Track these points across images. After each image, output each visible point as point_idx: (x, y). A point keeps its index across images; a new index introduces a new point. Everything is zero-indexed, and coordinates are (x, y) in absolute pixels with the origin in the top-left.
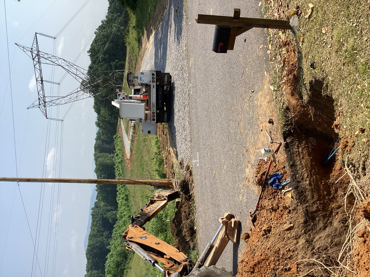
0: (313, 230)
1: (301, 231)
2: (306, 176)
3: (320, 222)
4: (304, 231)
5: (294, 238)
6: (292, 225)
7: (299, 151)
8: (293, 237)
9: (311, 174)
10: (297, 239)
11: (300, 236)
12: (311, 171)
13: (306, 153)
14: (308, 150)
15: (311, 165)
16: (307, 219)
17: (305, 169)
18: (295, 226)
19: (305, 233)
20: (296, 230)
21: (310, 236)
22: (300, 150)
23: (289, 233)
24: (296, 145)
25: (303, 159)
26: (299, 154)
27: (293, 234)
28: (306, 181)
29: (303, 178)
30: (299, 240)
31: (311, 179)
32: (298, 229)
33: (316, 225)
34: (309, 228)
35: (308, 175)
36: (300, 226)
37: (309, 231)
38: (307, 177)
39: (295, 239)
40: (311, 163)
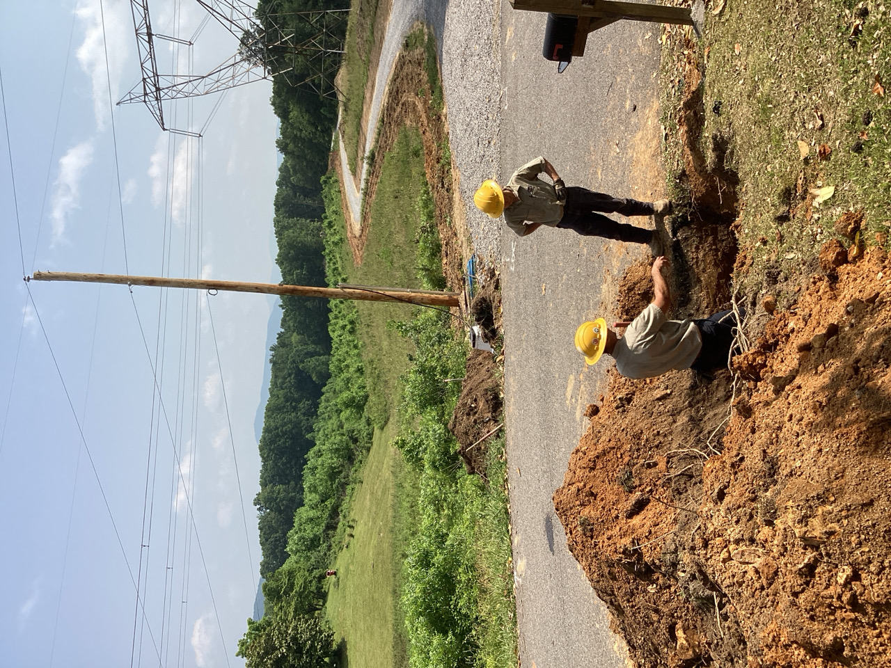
0: (704, 401)
1: (684, 402)
2: (706, 305)
3: (720, 388)
4: (689, 402)
5: (669, 414)
6: (669, 391)
7: (697, 258)
8: (668, 412)
9: (715, 302)
10: (674, 415)
11: (681, 411)
12: (715, 296)
13: (710, 261)
14: (717, 255)
15: (717, 286)
16: (695, 383)
17: (704, 292)
18: (673, 394)
19: (690, 405)
20: (674, 400)
21: (698, 412)
22: (701, 255)
23: (663, 404)
24: (694, 246)
25: (703, 272)
26: (697, 262)
27: (668, 407)
28: (704, 313)
29: (699, 308)
30: (678, 417)
31: (713, 311)
32: (679, 399)
33: (712, 394)
34: (699, 397)
35: (708, 304)
36: (683, 394)
37: (698, 403)
38: (707, 307)
39: (671, 415)
40: (718, 282)
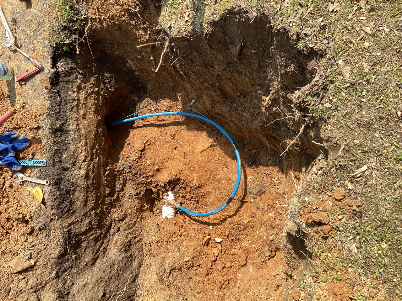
0: (72, 267)
1: (50, 273)
2: (83, 158)
3: (88, 250)
4: (57, 273)
5: (32, 291)
6: (32, 262)
7: (78, 99)
8: (32, 288)
9: (92, 154)
10: (38, 291)
11: (46, 284)
12: (92, 148)
13: (91, 105)
14: (98, 99)
15: (95, 135)
17: (83, 143)
18: (38, 264)
19: (57, 276)
20: (39, 272)
21: (65, 282)
22: (83, 96)
23: (24, 278)
24: (77, 84)
25: (83, 118)
26: (78, 105)
27: (30, 283)
28: (80, 168)
29: (75, 161)
30: (43, 293)
31: (89, 166)
32: (44, 270)
33: (80, 259)
34: (67, 265)
35: (86, 157)
36: (49, 264)
37: (66, 271)
38: (84, 161)
39: (35, 292)
